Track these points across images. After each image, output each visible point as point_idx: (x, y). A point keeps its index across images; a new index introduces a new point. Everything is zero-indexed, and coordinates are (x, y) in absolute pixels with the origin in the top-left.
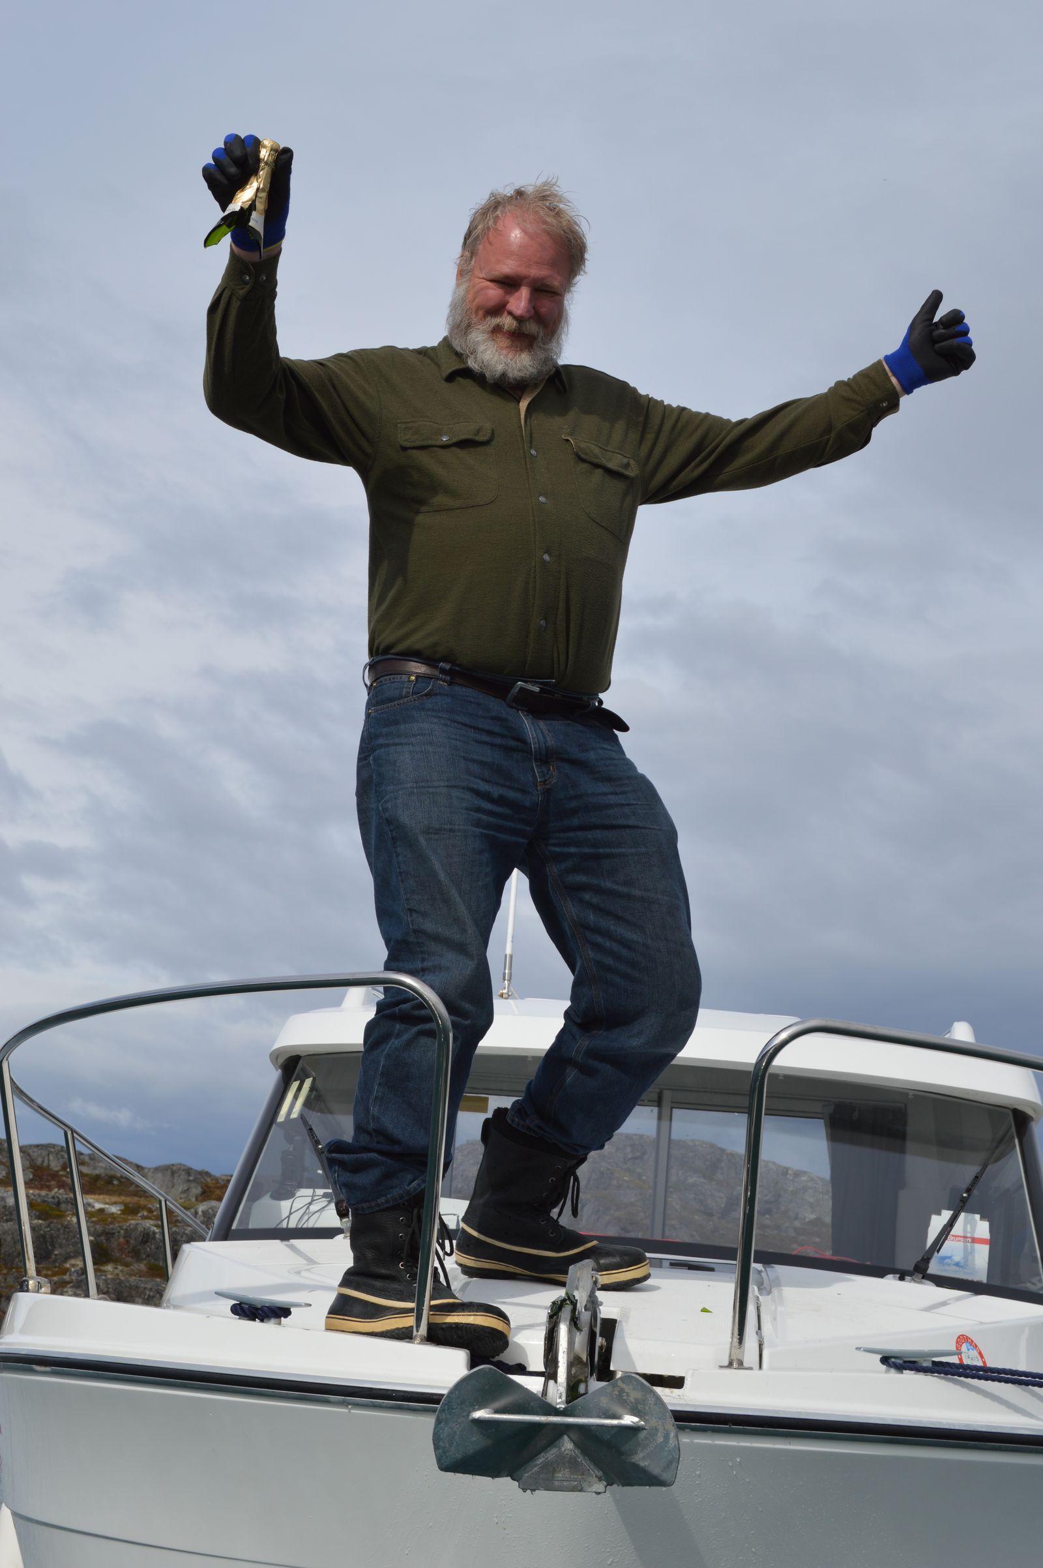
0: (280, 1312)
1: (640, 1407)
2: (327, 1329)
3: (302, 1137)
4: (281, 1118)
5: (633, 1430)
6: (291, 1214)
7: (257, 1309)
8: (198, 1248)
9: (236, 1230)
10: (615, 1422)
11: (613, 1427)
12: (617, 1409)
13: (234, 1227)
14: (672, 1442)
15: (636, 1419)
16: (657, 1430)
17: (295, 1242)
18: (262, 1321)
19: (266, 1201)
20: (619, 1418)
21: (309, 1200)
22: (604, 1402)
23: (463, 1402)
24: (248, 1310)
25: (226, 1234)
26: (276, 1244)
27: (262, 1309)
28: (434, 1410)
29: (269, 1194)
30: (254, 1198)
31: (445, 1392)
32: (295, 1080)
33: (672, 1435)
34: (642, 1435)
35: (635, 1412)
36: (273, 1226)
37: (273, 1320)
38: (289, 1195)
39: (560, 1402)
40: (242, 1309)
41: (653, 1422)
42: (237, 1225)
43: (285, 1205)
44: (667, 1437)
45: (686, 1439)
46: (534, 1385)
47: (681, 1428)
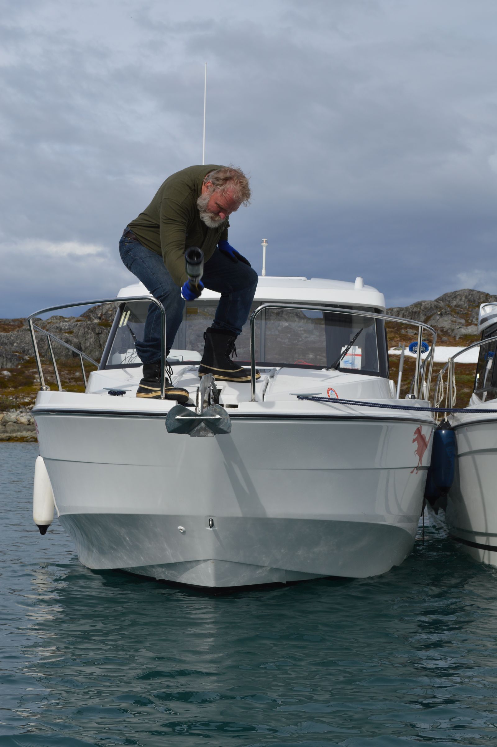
0: (122, 393)
1: (220, 413)
2: (137, 397)
3: (127, 332)
4: (120, 326)
5: (219, 419)
6: (126, 358)
7: (116, 392)
8: (95, 373)
9: (108, 366)
10: (214, 417)
11: (213, 419)
12: (215, 414)
13: (107, 364)
14: (229, 421)
15: (219, 416)
16: (225, 419)
17: (127, 369)
18: (117, 395)
19: (117, 354)
20: (215, 416)
21: (132, 353)
22: (211, 412)
23: (173, 414)
24: (113, 393)
25: (104, 367)
26: (120, 370)
27: (117, 392)
28: (165, 418)
29: (118, 352)
30: (113, 353)
31: (167, 413)
32: (124, 312)
33: (229, 420)
34: (221, 420)
35: (219, 414)
36: (119, 363)
37: (121, 395)
38: (124, 352)
39: (199, 412)
40: (111, 392)
41: (224, 417)
42: (108, 363)
43: (123, 356)
44: (228, 420)
45: (233, 422)
46: (192, 409)
47: (231, 419)
